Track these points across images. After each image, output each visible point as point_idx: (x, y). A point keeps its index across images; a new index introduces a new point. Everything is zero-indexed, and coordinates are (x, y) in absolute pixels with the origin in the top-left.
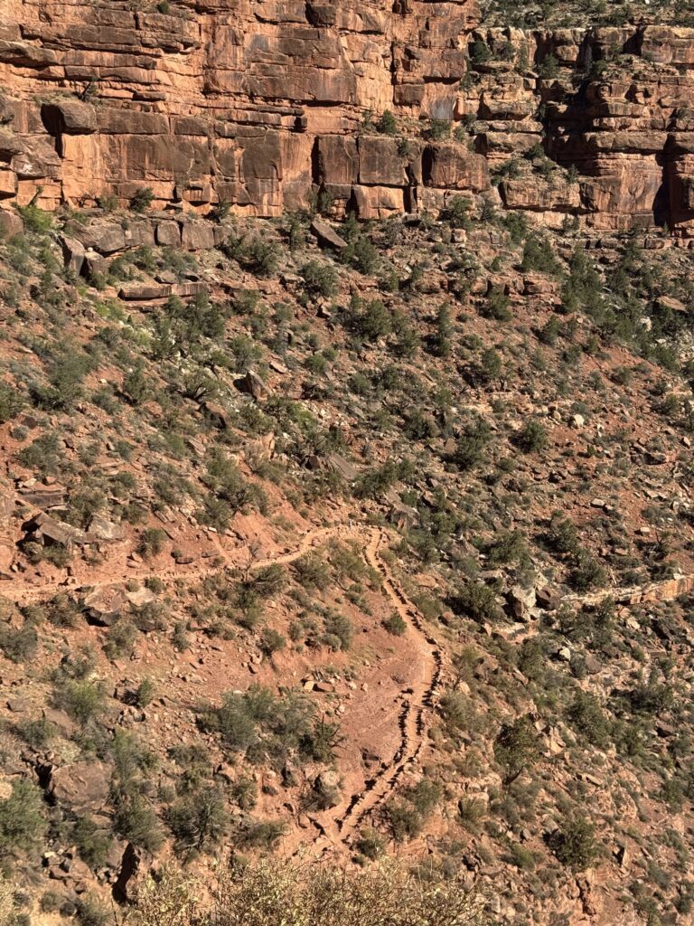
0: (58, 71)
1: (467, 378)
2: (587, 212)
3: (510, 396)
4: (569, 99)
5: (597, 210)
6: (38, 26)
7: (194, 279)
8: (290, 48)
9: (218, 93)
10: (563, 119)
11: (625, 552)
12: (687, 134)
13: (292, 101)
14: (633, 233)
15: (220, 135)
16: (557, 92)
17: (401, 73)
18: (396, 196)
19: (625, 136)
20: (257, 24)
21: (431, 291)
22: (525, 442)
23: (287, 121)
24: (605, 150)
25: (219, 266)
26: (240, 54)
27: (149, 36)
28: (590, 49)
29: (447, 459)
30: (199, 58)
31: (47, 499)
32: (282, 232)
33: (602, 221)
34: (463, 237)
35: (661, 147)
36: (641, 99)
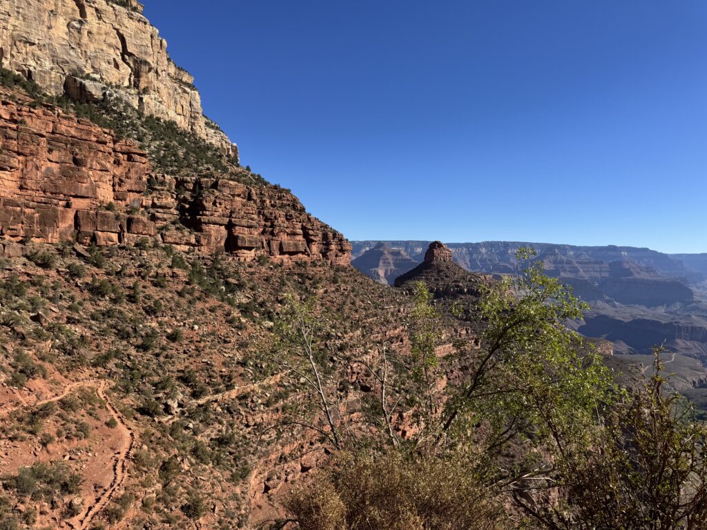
1: (147, 312)
2: (198, 246)
3: (166, 319)
4: (189, 203)
5: (202, 245)
7: (10, 270)
8: (64, 173)
9: (27, 189)
10: (187, 210)
11: (215, 380)
12: (236, 220)
13: (65, 195)
14: (217, 254)
15: (27, 207)
16: (185, 200)
17: (117, 188)
18: (115, 237)
19: (212, 219)
20: (49, 163)
21: (131, 276)
22: (173, 337)
23: (62, 203)
24: (205, 223)
25: (24, 264)
26: (39, 174)
28: (197, 186)
29: (138, 347)
30: (18, 174)
32: (58, 250)
33: (204, 249)
34: (145, 254)
35: (226, 223)
36: (218, 205)
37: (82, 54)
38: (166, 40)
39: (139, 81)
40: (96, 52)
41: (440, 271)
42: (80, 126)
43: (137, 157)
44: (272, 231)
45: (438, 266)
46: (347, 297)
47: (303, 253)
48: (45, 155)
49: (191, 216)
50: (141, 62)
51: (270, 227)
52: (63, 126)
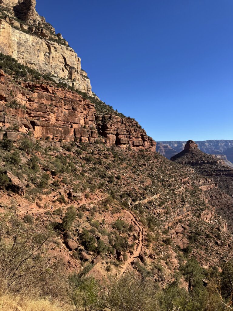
0: (33, 115)
1: (106, 168)
2: (106, 143)
3: (113, 171)
4: (101, 126)
5: (107, 143)
6: (29, 107)
7: (59, 152)
8: (70, 114)
9: (59, 120)
10: (100, 129)
11: (138, 195)
12: (120, 132)
13: (70, 123)
14: (113, 146)
15: (60, 128)
16: (99, 125)
17: (85, 119)
18: (87, 139)
19: (111, 132)
20: (64, 109)
21: (96, 154)
22: (118, 178)
23: (70, 126)
24: (108, 134)
25: (63, 150)
26: (63, 114)
27: (49, 110)
28: (104, 118)
29: (108, 182)
30: (56, 114)
31: (69, 189)
32: (71, 144)
33: (108, 145)
34: (98, 145)
35: (116, 134)
36: (112, 126)
37: (50, 66)
39: (71, 76)
40: (55, 65)
41: (193, 154)
42: (73, 95)
43: (91, 107)
44: (130, 137)
45: (192, 151)
46: (162, 164)
47: (142, 146)
48: (63, 106)
49: (103, 131)
50: (72, 68)
51: (129, 135)
52: (68, 95)
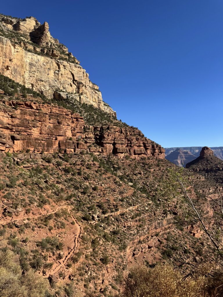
0: (14, 130)
1: (85, 179)
2: (102, 152)
3: (92, 182)
4: (99, 136)
5: (104, 152)
6: (11, 123)
7: (37, 164)
8: (55, 127)
9: (42, 134)
10: (98, 139)
11: (111, 207)
12: (116, 141)
13: (55, 135)
14: (109, 155)
15: (42, 140)
16: (97, 135)
17: (73, 131)
18: (73, 150)
19: (107, 141)
20: (49, 124)
21: (79, 165)
22: (95, 189)
23: (54, 138)
24: (105, 143)
25: (42, 162)
26: (46, 128)
27: (30, 125)
28: (102, 129)
29: (82, 193)
30: (39, 128)
31: (9, 204)
32: (53, 156)
33: (105, 154)
34: (83, 156)
35: (113, 143)
36: (110, 136)
37: (59, 82)
38: (89, 74)
39: (79, 90)
40: (64, 81)
41: (208, 160)
42: (60, 109)
43: (80, 120)
44: (131, 145)
45: (207, 158)
46: (164, 172)
47: (144, 154)
48: (48, 121)
49: (100, 141)
50: (80, 83)
51: (130, 144)
52: (54, 110)
